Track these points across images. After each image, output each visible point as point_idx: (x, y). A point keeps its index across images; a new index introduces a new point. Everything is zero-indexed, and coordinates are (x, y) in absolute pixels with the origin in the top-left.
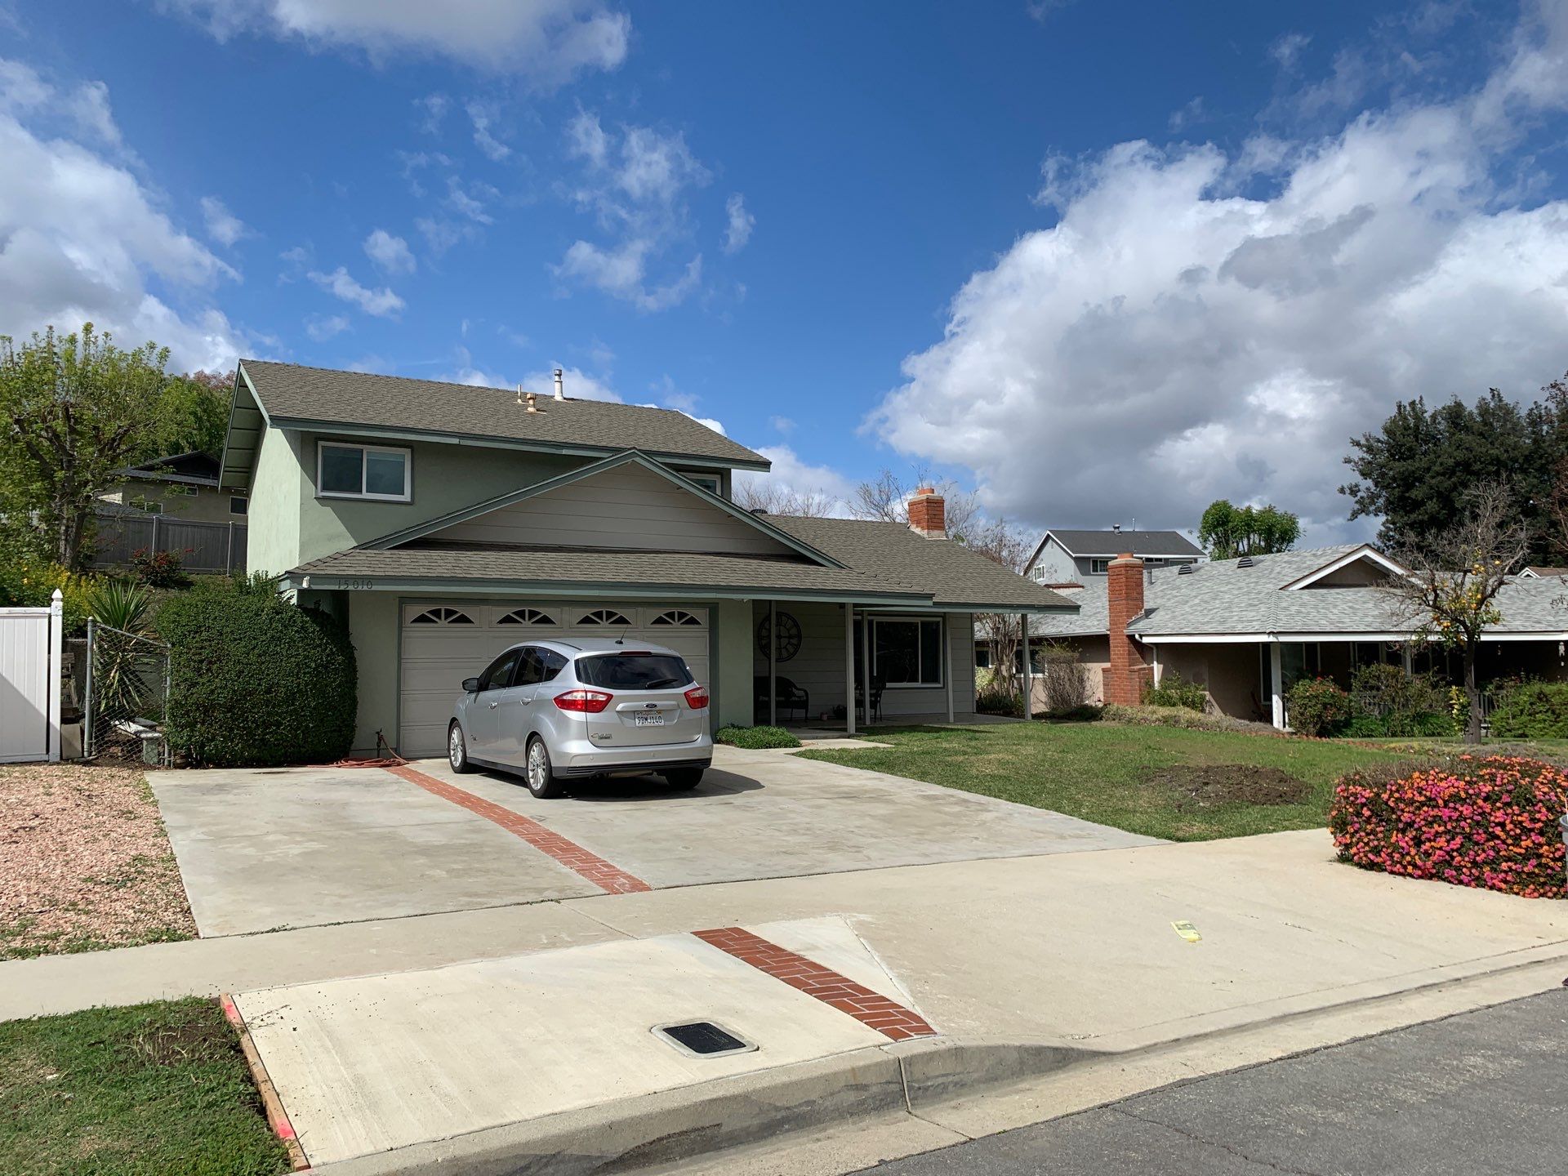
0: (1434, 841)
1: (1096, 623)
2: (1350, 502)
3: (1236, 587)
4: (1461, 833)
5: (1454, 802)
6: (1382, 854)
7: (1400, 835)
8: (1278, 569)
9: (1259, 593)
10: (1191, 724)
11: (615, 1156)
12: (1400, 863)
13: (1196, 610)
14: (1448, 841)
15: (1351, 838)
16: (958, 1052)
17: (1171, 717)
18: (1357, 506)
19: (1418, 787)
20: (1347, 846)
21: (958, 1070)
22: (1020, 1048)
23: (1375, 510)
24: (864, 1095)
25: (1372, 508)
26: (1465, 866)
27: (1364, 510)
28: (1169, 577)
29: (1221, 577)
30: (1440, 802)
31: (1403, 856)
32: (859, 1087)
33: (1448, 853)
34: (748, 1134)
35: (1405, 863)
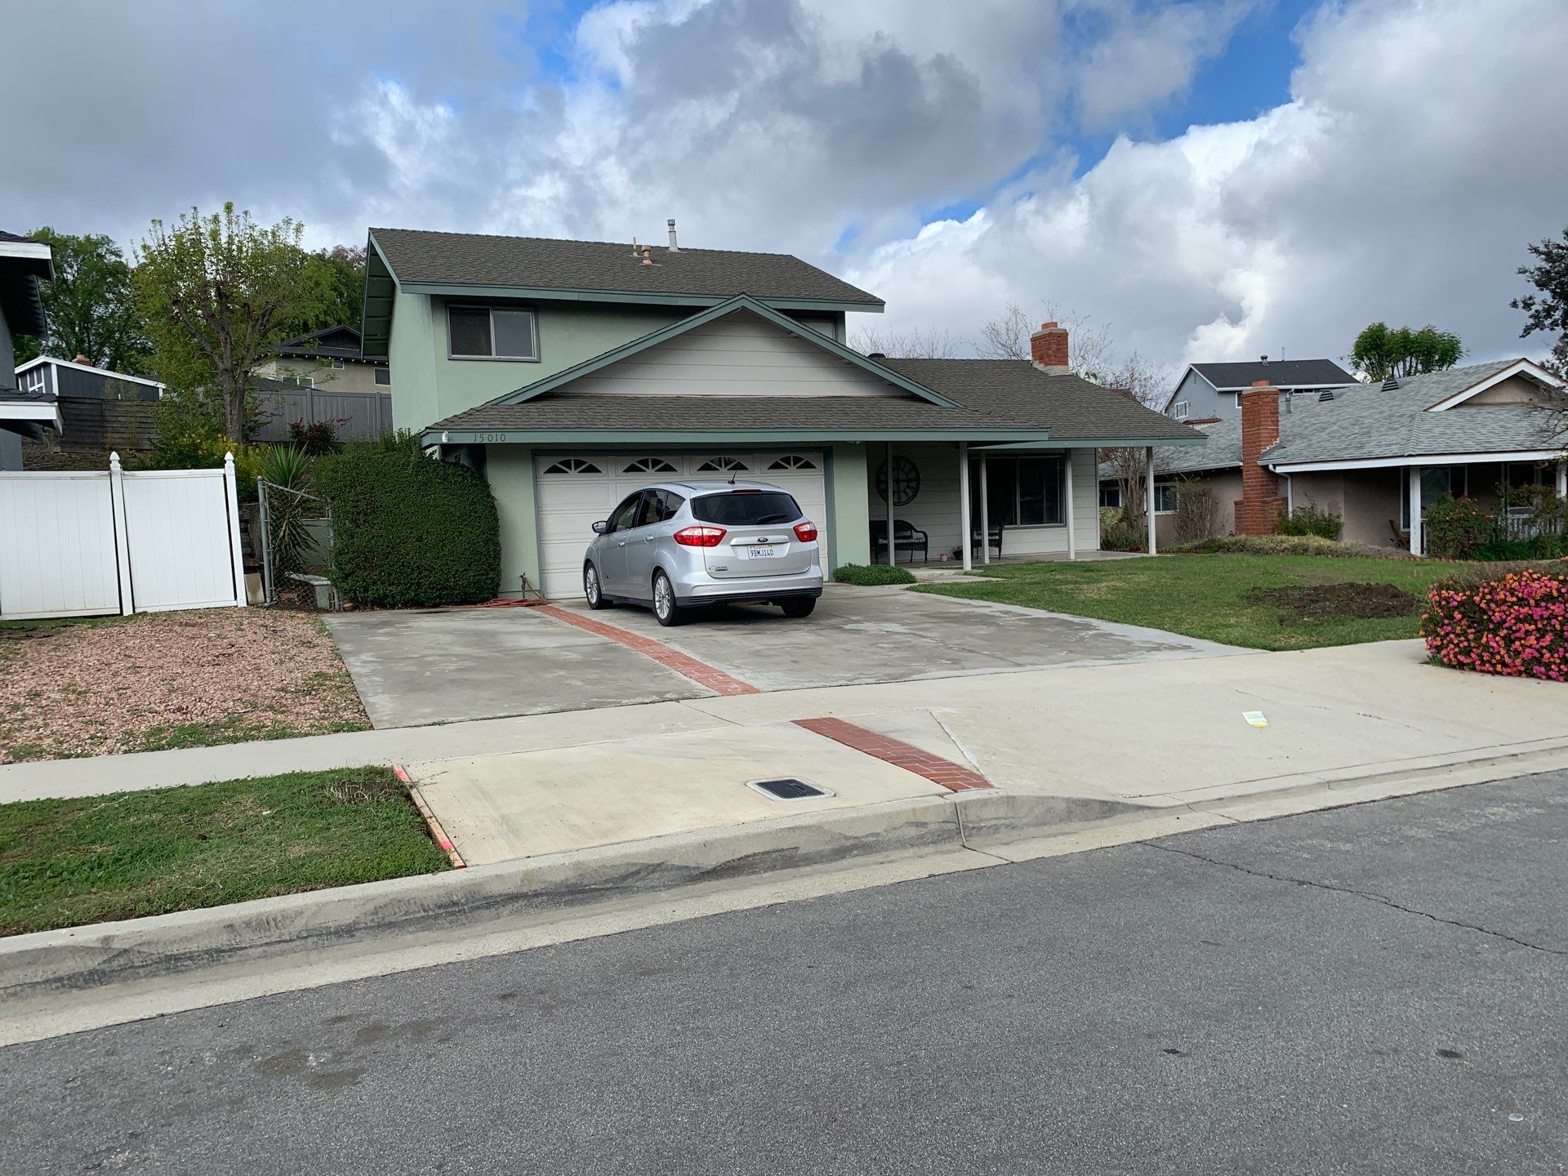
0: (1525, 639)
1: (1230, 455)
2: (1525, 318)
3: (1379, 411)
4: (1551, 631)
5: (1547, 602)
6: (1473, 655)
7: (1490, 636)
8: (1425, 390)
9: (1402, 416)
10: (1319, 552)
11: (710, 867)
12: (1489, 662)
13: (1333, 437)
14: (1537, 639)
15: (1442, 640)
16: (1010, 801)
17: (1299, 545)
18: (1531, 321)
19: (1511, 588)
20: (1439, 649)
21: (1009, 815)
22: (1067, 800)
23: (1552, 323)
24: (923, 831)
25: (1549, 321)
26: (1554, 663)
27: (1538, 323)
28: (1309, 405)
29: (1364, 402)
30: (1532, 602)
31: (1493, 654)
32: (918, 825)
33: (1537, 650)
34: (822, 857)
35: (1494, 661)
